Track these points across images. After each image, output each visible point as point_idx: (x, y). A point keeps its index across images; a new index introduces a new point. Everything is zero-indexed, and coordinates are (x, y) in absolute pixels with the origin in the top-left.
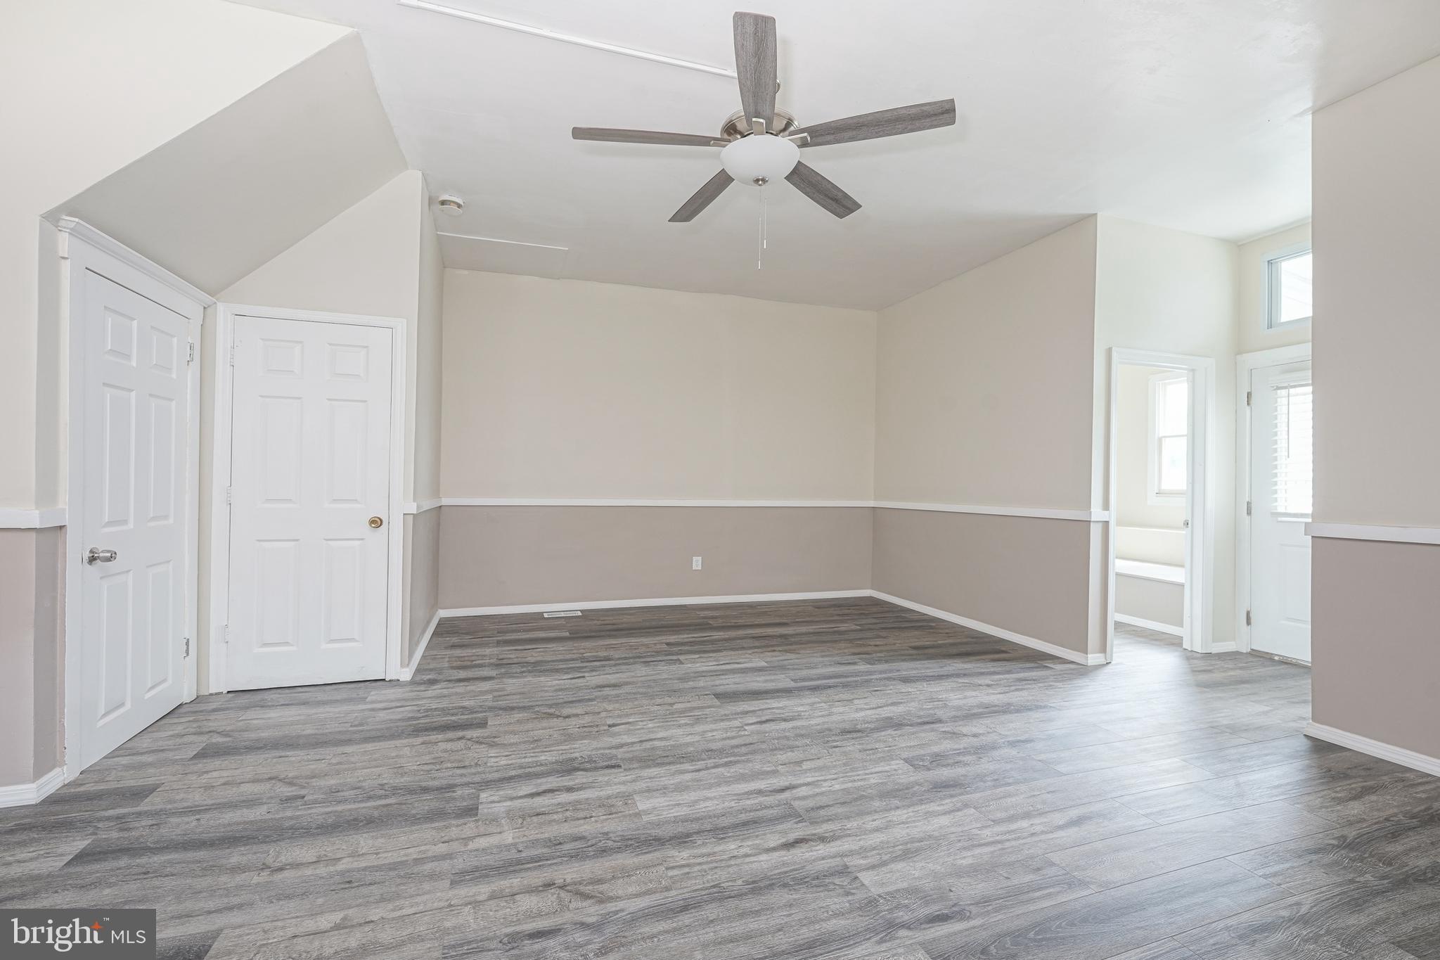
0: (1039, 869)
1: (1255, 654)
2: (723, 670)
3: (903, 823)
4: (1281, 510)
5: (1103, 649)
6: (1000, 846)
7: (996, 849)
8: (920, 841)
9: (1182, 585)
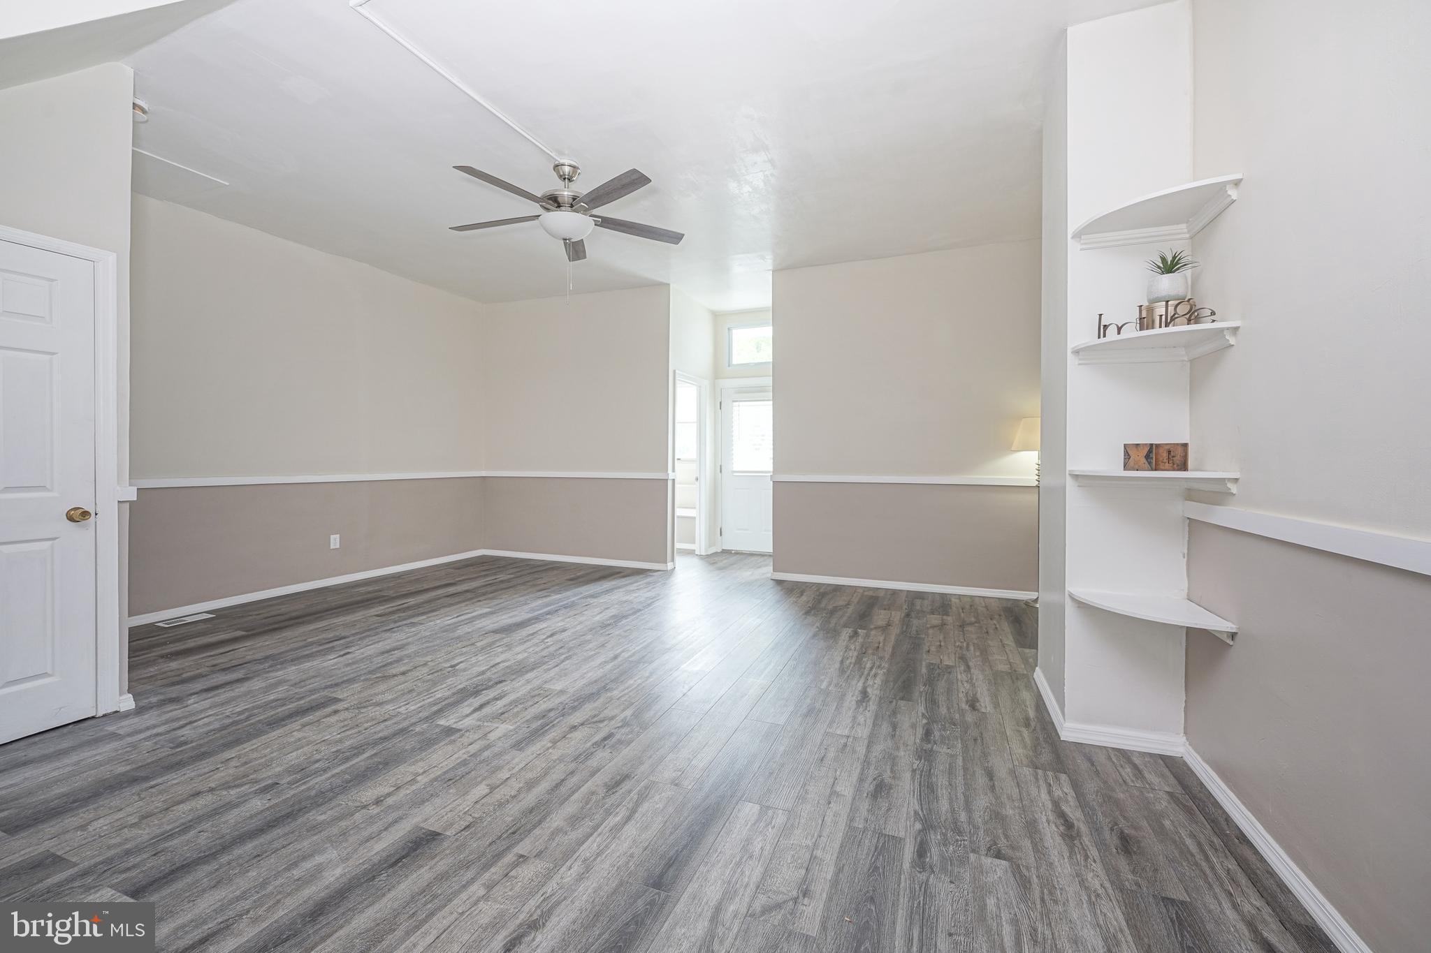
1: (724, 552)
2: (469, 619)
4: (734, 470)
5: (673, 560)
9: (695, 518)
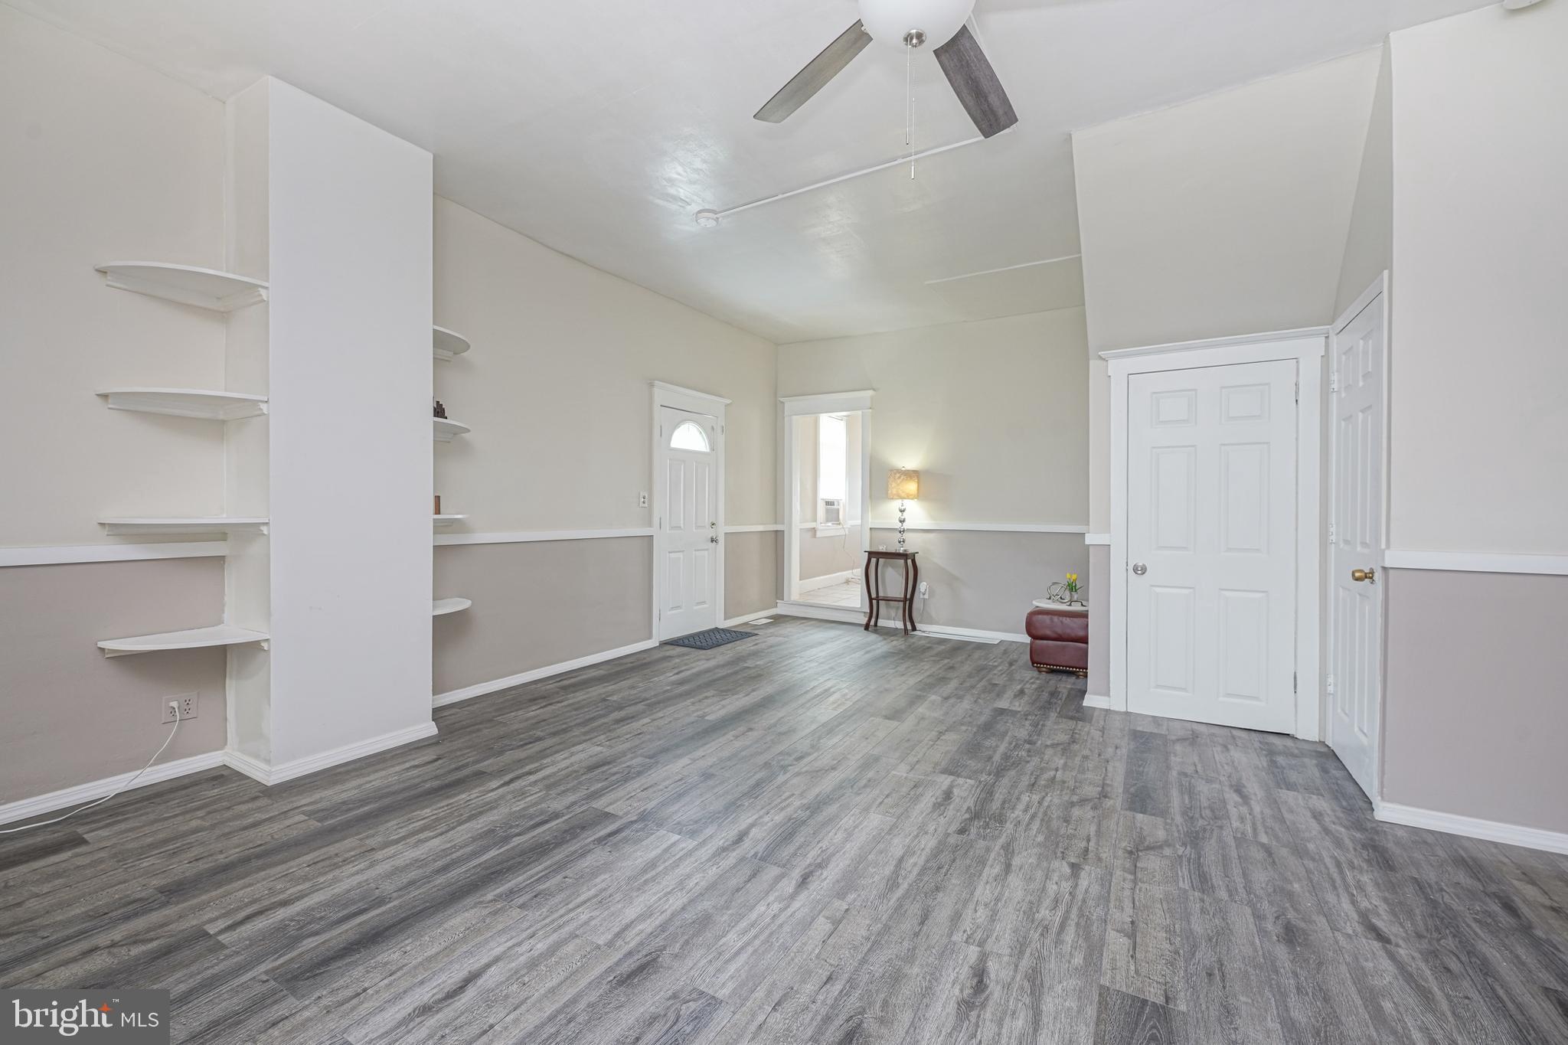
0: (536, 895)
3: (669, 893)
6: (570, 906)
7: (573, 902)
8: (646, 882)
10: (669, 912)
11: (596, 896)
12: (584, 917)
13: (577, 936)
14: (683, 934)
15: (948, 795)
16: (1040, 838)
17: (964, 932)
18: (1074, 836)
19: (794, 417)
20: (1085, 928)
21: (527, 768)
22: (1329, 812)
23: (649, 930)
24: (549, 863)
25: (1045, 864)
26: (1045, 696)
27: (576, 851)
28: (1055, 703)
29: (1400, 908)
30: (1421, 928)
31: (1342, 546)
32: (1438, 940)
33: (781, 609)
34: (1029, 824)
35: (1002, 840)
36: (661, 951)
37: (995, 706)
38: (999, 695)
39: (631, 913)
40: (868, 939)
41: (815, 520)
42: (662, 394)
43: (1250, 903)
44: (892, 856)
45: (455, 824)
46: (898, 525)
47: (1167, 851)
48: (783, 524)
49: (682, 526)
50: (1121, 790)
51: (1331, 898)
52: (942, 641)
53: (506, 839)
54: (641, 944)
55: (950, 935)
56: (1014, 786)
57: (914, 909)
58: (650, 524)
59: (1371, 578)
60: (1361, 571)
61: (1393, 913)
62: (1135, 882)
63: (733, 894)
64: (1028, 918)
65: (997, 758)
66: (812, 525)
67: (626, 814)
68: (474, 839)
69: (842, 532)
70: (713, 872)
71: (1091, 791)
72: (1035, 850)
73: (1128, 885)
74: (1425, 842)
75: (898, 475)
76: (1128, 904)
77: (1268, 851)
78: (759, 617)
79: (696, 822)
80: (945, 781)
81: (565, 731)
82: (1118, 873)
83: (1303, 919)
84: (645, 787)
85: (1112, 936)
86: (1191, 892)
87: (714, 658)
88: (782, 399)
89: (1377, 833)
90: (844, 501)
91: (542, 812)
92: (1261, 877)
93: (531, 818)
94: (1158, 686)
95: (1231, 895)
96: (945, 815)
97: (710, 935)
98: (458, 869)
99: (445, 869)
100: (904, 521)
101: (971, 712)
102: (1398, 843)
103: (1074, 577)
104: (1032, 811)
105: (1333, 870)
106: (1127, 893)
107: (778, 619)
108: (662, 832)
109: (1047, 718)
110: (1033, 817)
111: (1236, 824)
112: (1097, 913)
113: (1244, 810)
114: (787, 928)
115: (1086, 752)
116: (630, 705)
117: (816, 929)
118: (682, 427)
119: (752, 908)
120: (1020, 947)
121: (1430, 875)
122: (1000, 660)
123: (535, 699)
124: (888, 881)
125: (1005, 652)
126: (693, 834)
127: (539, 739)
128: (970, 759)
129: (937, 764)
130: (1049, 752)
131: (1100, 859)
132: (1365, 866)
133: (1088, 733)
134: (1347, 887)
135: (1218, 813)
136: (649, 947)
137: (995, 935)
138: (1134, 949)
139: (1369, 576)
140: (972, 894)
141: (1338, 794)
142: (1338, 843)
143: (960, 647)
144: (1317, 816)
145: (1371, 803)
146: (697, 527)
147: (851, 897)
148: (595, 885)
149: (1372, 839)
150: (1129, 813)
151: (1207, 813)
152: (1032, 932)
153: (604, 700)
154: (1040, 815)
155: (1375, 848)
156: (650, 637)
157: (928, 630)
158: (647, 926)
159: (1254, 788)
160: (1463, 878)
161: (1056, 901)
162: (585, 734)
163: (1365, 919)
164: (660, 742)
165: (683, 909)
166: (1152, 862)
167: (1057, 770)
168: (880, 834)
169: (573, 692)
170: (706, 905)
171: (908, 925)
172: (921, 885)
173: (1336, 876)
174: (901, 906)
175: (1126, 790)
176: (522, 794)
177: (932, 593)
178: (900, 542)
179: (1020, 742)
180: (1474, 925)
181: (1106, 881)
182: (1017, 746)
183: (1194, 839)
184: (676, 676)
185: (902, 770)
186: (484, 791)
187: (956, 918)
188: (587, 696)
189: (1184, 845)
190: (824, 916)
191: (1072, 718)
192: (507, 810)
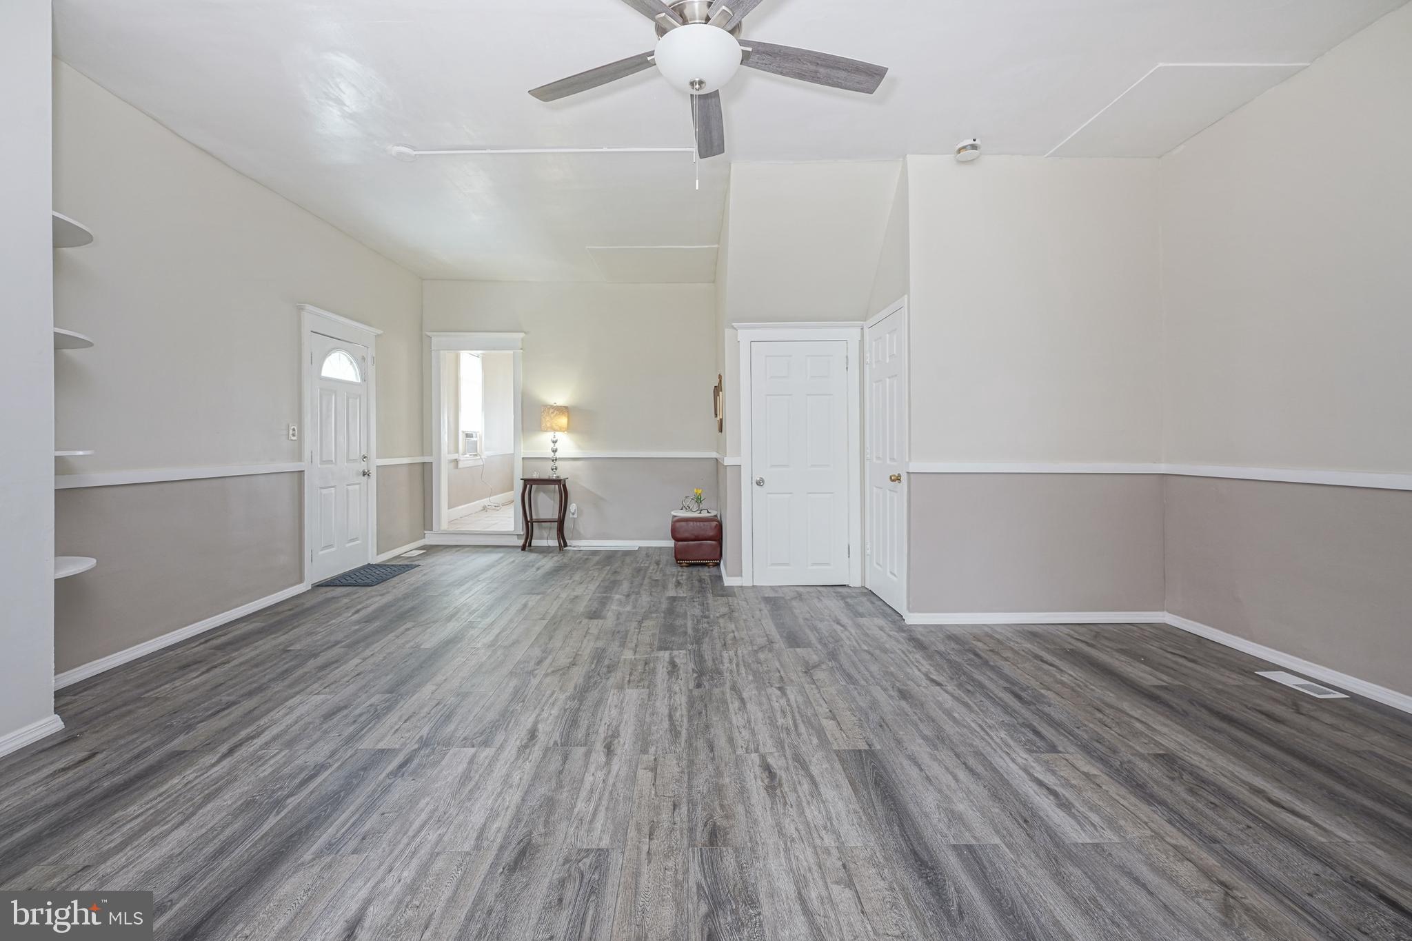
0: (364, 839)
3: (501, 793)
6: (411, 833)
7: (411, 830)
8: (471, 792)
10: (513, 807)
11: (430, 818)
12: (433, 837)
13: (438, 854)
14: (539, 817)
15: (673, 664)
16: (751, 678)
17: (742, 747)
18: (769, 670)
19: (442, 352)
20: (808, 723)
21: (243, 734)
22: (886, 625)
23: (506, 825)
24: (352, 808)
25: (763, 692)
26: (696, 583)
27: (374, 791)
28: (707, 587)
29: (938, 668)
30: (950, 674)
31: (875, 460)
32: (959, 678)
33: (430, 539)
34: (738, 671)
35: (728, 685)
36: (530, 835)
37: (667, 595)
38: (665, 587)
39: (477, 818)
40: (682, 772)
41: (457, 452)
42: (312, 318)
43: (878, 684)
44: (662, 715)
45: (191, 809)
46: (551, 455)
47: (824, 667)
48: (431, 455)
49: (334, 460)
50: (779, 637)
51: (909, 670)
52: (594, 553)
53: (278, 804)
54: (506, 838)
55: (735, 752)
56: (713, 649)
57: (700, 743)
58: (300, 458)
59: (900, 480)
60: (895, 476)
61: (936, 670)
62: (818, 688)
63: (559, 776)
64: (774, 727)
65: (690, 631)
66: (455, 456)
67: (404, 744)
68: (235, 815)
69: (480, 463)
70: (528, 767)
71: (761, 641)
72: (752, 686)
73: (816, 691)
74: (932, 632)
75: (551, 411)
76: (822, 702)
77: (869, 652)
78: (407, 550)
79: (482, 734)
80: (665, 655)
81: (261, 689)
82: (807, 686)
83: (903, 685)
84: (406, 718)
85: (825, 722)
86: (848, 686)
87: (388, 592)
88: (428, 334)
89: (911, 631)
90: (481, 433)
91: (302, 769)
92: (874, 668)
93: (292, 776)
94: (773, 565)
95: (867, 682)
96: (680, 678)
97: (562, 810)
98: (241, 847)
99: (221, 852)
100: (556, 451)
101: (652, 603)
102: (921, 635)
103: (700, 491)
104: (734, 662)
105: (903, 656)
106: (818, 696)
107: (430, 550)
108: (454, 750)
109: (707, 598)
110: (738, 665)
111: (848, 642)
112: (809, 712)
113: (847, 633)
114: (620, 785)
115: (744, 617)
116: (326, 650)
117: (642, 779)
118: (333, 354)
119: (582, 781)
120: (780, 745)
121: (941, 648)
122: (648, 562)
123: (188, 666)
124: (671, 732)
125: (647, 555)
126: (486, 743)
127: (230, 705)
128: (672, 636)
129: (651, 645)
130: (721, 621)
131: (792, 681)
132: (914, 650)
133: (738, 604)
134: (912, 663)
135: (837, 640)
136: (515, 837)
137: (761, 742)
138: (839, 724)
139: (898, 479)
140: (731, 723)
141: (885, 615)
142: (898, 641)
143: (610, 557)
144: (881, 629)
145: (902, 616)
146: (349, 460)
147: (652, 750)
148: (422, 810)
149: (910, 635)
150: (791, 649)
151: (830, 639)
152: (781, 734)
153: (285, 651)
154: (741, 663)
155: (913, 639)
156: (301, 580)
157: (580, 544)
158: (502, 822)
159: (845, 620)
160: (953, 645)
161: (783, 712)
162: (290, 686)
163: (927, 675)
164: (389, 677)
165: (523, 800)
166: (820, 675)
167: (733, 632)
168: (643, 702)
169: (237, 650)
170: (542, 790)
171: (703, 755)
172: (695, 727)
173: (906, 659)
174: (691, 745)
175: (781, 636)
176: (257, 760)
177: (580, 512)
178: (552, 470)
179: (699, 618)
180: (968, 667)
181: (802, 691)
182: (698, 621)
183: (833, 656)
184: (356, 616)
185: (628, 655)
186: (201, 769)
187: (731, 740)
188: (257, 652)
189: (830, 660)
190: (641, 769)
191: (722, 596)
192: (253, 778)
